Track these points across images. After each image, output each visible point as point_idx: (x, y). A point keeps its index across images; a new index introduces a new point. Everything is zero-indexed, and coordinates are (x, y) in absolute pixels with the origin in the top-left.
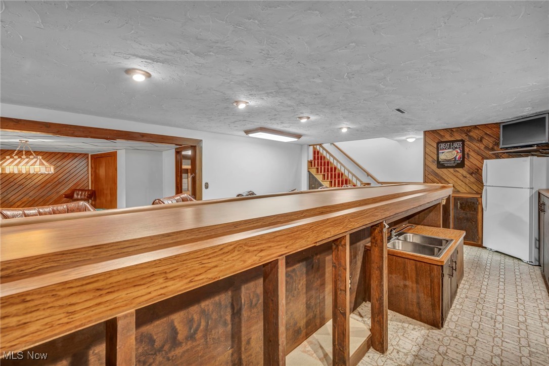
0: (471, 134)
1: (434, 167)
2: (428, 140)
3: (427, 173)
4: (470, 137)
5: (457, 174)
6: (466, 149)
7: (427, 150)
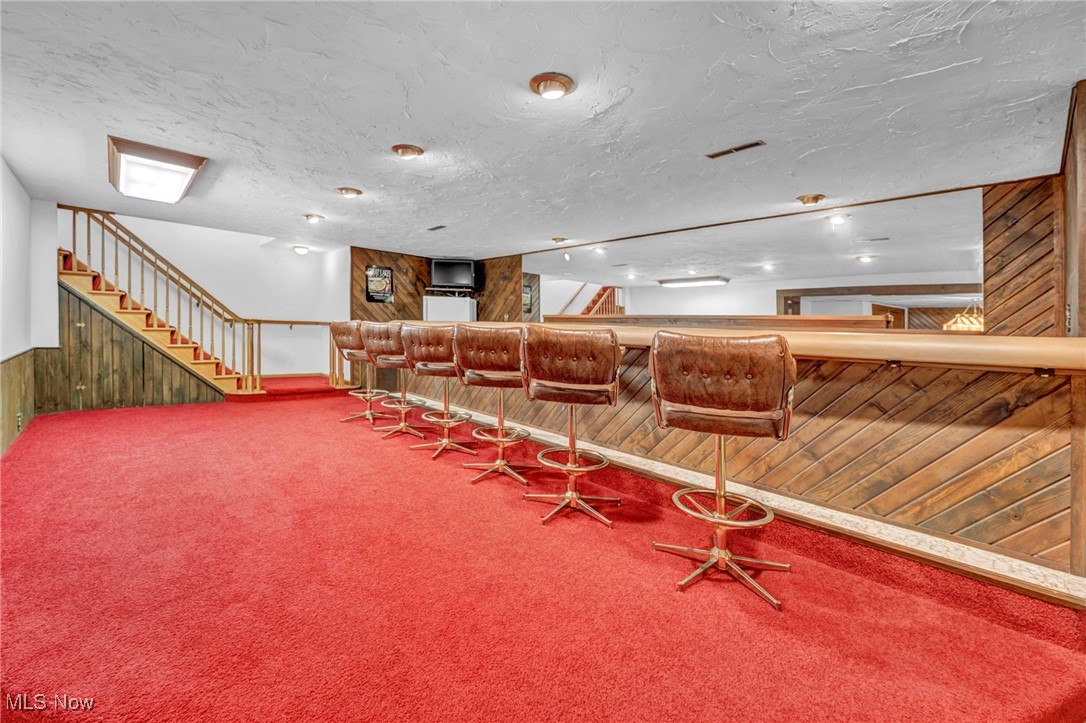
0: (399, 263)
1: (363, 298)
2: (357, 262)
3: (355, 307)
4: (398, 266)
5: (385, 310)
6: (395, 281)
7: (355, 274)
